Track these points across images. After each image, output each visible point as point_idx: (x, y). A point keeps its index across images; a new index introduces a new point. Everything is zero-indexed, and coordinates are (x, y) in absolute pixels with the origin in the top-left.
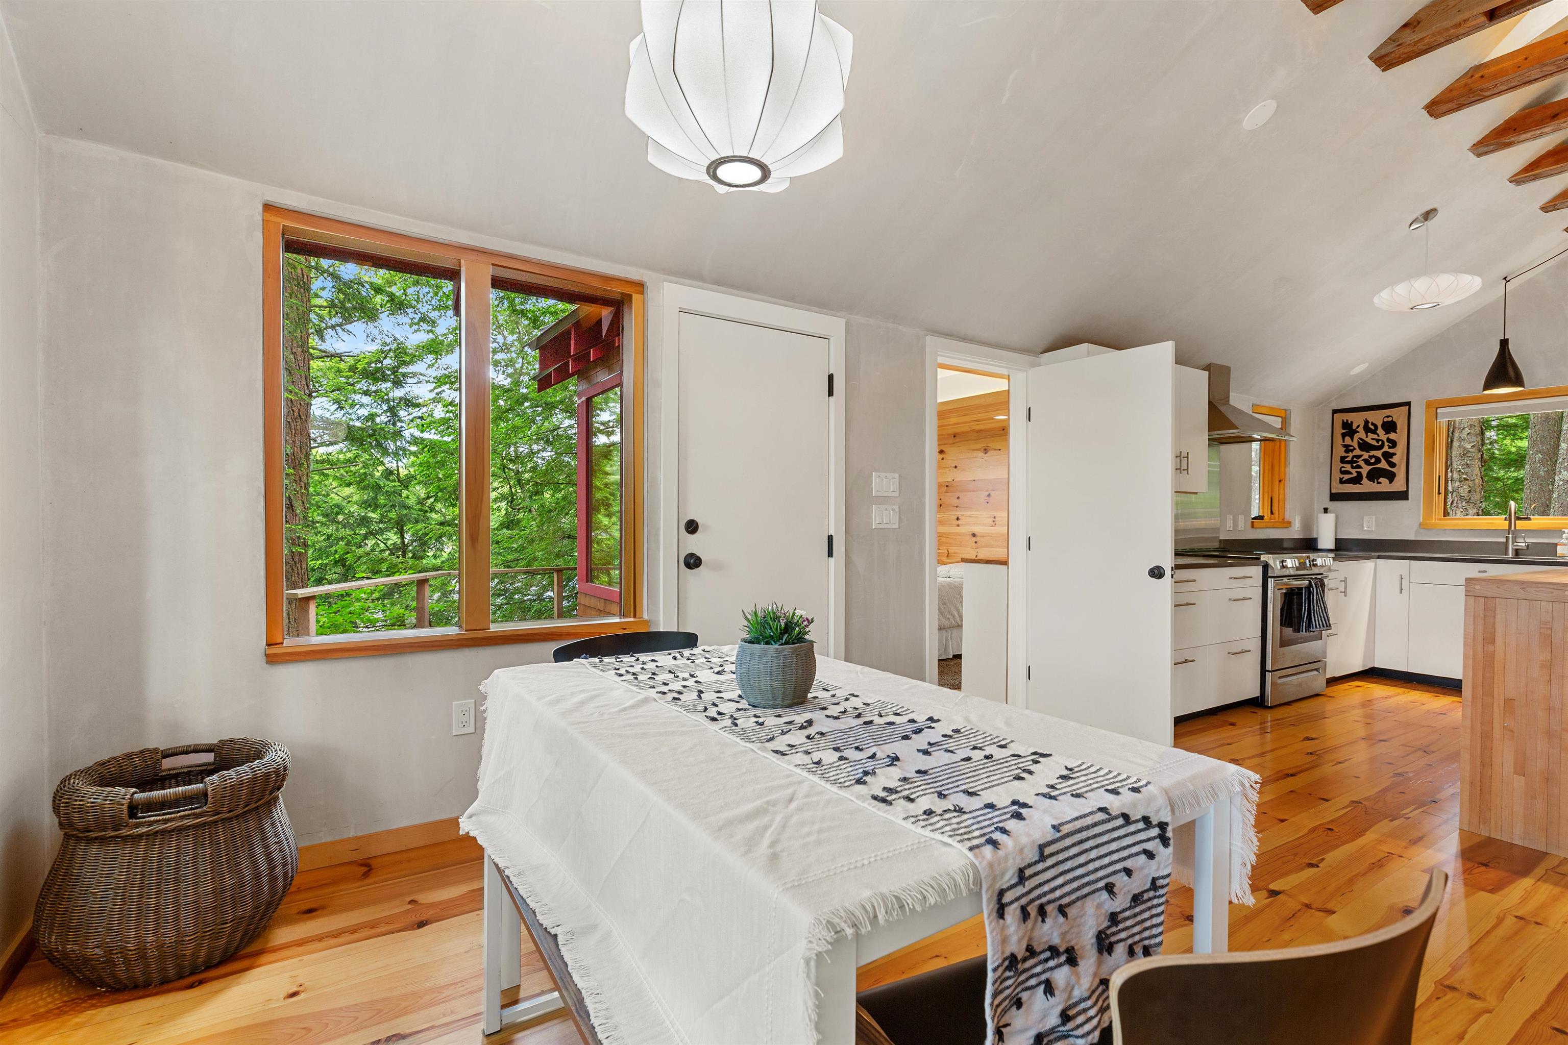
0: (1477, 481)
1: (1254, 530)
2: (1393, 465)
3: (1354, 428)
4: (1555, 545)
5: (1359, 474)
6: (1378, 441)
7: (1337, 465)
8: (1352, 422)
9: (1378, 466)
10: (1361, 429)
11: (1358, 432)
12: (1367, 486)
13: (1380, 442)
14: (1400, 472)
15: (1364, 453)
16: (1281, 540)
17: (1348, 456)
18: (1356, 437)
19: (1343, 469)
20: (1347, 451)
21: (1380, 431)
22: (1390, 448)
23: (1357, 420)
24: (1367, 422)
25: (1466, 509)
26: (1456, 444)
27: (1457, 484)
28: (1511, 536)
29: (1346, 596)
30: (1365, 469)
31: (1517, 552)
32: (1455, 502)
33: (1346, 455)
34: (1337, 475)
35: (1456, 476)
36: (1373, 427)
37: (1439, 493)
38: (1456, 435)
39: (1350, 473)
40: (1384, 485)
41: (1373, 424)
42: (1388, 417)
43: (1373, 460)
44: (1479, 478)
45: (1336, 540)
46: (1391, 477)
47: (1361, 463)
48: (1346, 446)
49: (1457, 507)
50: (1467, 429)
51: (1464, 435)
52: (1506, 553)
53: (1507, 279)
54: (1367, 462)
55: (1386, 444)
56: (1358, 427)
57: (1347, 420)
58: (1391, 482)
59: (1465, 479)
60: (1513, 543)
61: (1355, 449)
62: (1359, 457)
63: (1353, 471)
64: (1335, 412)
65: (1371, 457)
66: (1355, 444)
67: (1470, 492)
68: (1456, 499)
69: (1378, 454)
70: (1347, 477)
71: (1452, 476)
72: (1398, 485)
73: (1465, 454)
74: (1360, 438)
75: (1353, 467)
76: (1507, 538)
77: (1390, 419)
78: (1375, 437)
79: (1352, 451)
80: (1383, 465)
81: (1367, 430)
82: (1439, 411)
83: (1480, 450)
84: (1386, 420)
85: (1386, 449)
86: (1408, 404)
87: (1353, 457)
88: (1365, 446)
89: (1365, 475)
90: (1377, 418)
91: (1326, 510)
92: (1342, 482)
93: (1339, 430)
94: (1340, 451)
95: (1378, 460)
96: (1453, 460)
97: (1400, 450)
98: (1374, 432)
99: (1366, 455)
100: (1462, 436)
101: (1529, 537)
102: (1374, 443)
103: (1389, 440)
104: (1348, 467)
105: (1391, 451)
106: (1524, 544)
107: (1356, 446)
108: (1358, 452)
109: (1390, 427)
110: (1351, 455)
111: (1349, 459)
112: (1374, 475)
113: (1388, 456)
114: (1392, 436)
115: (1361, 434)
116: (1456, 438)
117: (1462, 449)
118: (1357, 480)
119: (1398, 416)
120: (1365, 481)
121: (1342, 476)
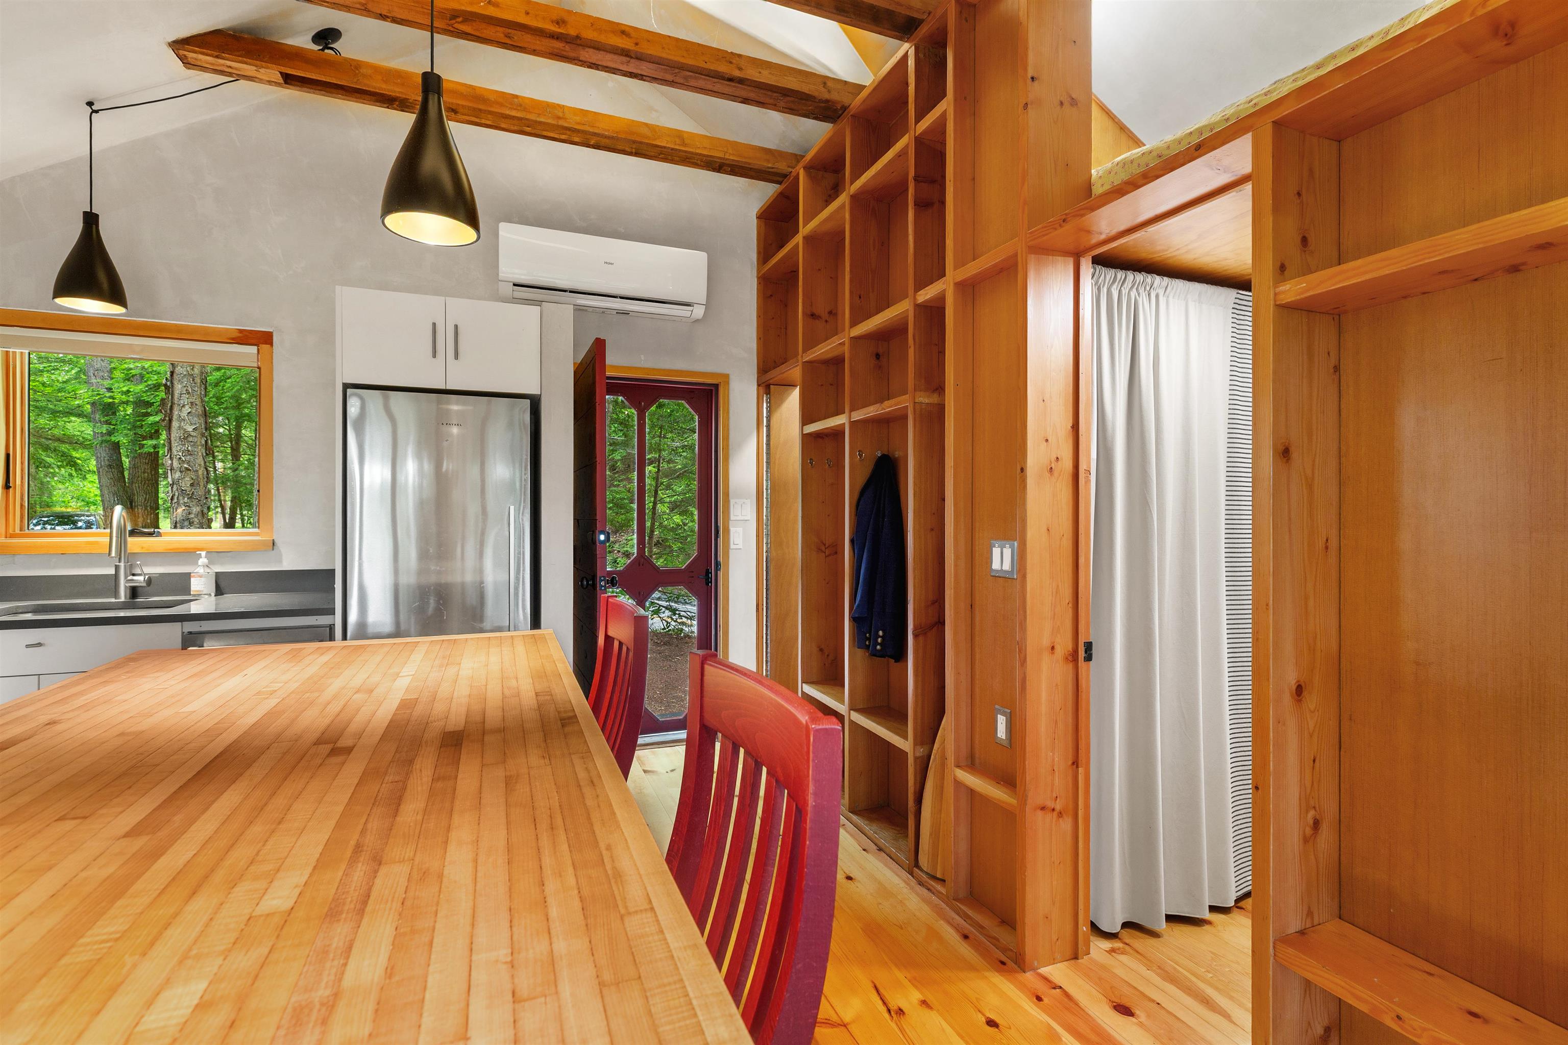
0: (200, 473)
4: (188, 576)
25: (189, 506)
26: (175, 424)
27: (177, 475)
28: (122, 564)
31: (134, 592)
32: (176, 497)
35: (176, 464)
38: (176, 412)
44: (202, 469)
49: (178, 503)
50: (187, 407)
51: (184, 414)
52: (116, 594)
53: (94, 108)
59: (187, 469)
60: (126, 577)
67: (192, 485)
68: (177, 494)
71: (172, 464)
73: (186, 437)
76: (117, 568)
83: (203, 435)
96: (173, 445)
100: (182, 415)
101: (147, 565)
106: (143, 578)
116: (175, 417)
117: (182, 432)
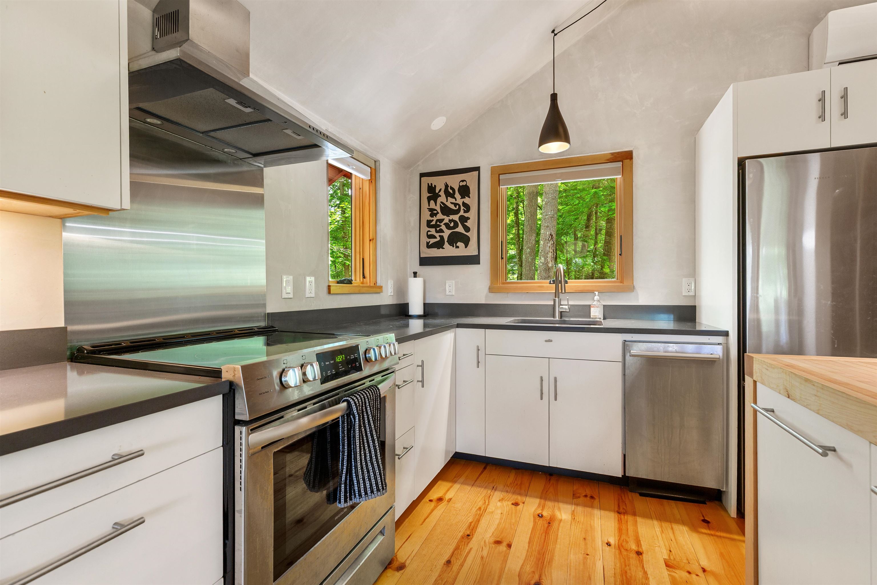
1: (331, 297)
2: (467, 229)
3: (437, 192)
5: (442, 237)
6: (455, 205)
7: (425, 229)
8: (435, 186)
9: (456, 230)
10: (442, 193)
11: (440, 196)
12: (448, 251)
13: (457, 206)
14: (473, 235)
15: (445, 217)
16: (378, 307)
17: (433, 220)
18: (439, 200)
19: (429, 233)
20: (432, 215)
21: (457, 195)
22: (465, 212)
23: (439, 183)
24: (447, 186)
28: (557, 299)
29: (423, 386)
30: (447, 233)
31: (561, 314)
33: (431, 219)
34: (425, 240)
36: (451, 191)
37: (502, 258)
39: (435, 237)
40: (461, 250)
41: (452, 188)
42: (463, 181)
43: (452, 225)
45: (424, 304)
46: (466, 241)
47: (443, 227)
48: (431, 210)
53: (555, 32)
54: (447, 226)
55: (462, 208)
56: (440, 190)
57: (431, 184)
58: (466, 247)
61: (438, 213)
62: (441, 221)
63: (437, 235)
64: (422, 175)
65: (450, 221)
66: (438, 208)
69: (456, 217)
70: (432, 241)
72: (471, 250)
74: (442, 202)
75: (437, 232)
76: (554, 301)
77: (464, 183)
78: (453, 200)
79: (436, 215)
80: (460, 229)
81: (448, 194)
82: (502, 177)
84: (461, 184)
85: (462, 213)
86: (477, 169)
87: (437, 221)
88: (446, 211)
89: (446, 240)
90: (454, 181)
91: (415, 274)
92: (429, 246)
93: (426, 194)
94: (426, 216)
95: (456, 225)
97: (472, 215)
98: (453, 196)
99: (446, 220)
102: (452, 207)
103: (464, 204)
104: (433, 231)
105: (466, 215)
106: (567, 307)
107: (439, 211)
108: (440, 216)
109: (465, 191)
110: (435, 219)
111: (433, 223)
112: (455, 238)
113: (464, 220)
114: (467, 200)
115: (442, 198)
118: (439, 245)
119: (470, 179)
120: (446, 244)
121: (428, 240)
